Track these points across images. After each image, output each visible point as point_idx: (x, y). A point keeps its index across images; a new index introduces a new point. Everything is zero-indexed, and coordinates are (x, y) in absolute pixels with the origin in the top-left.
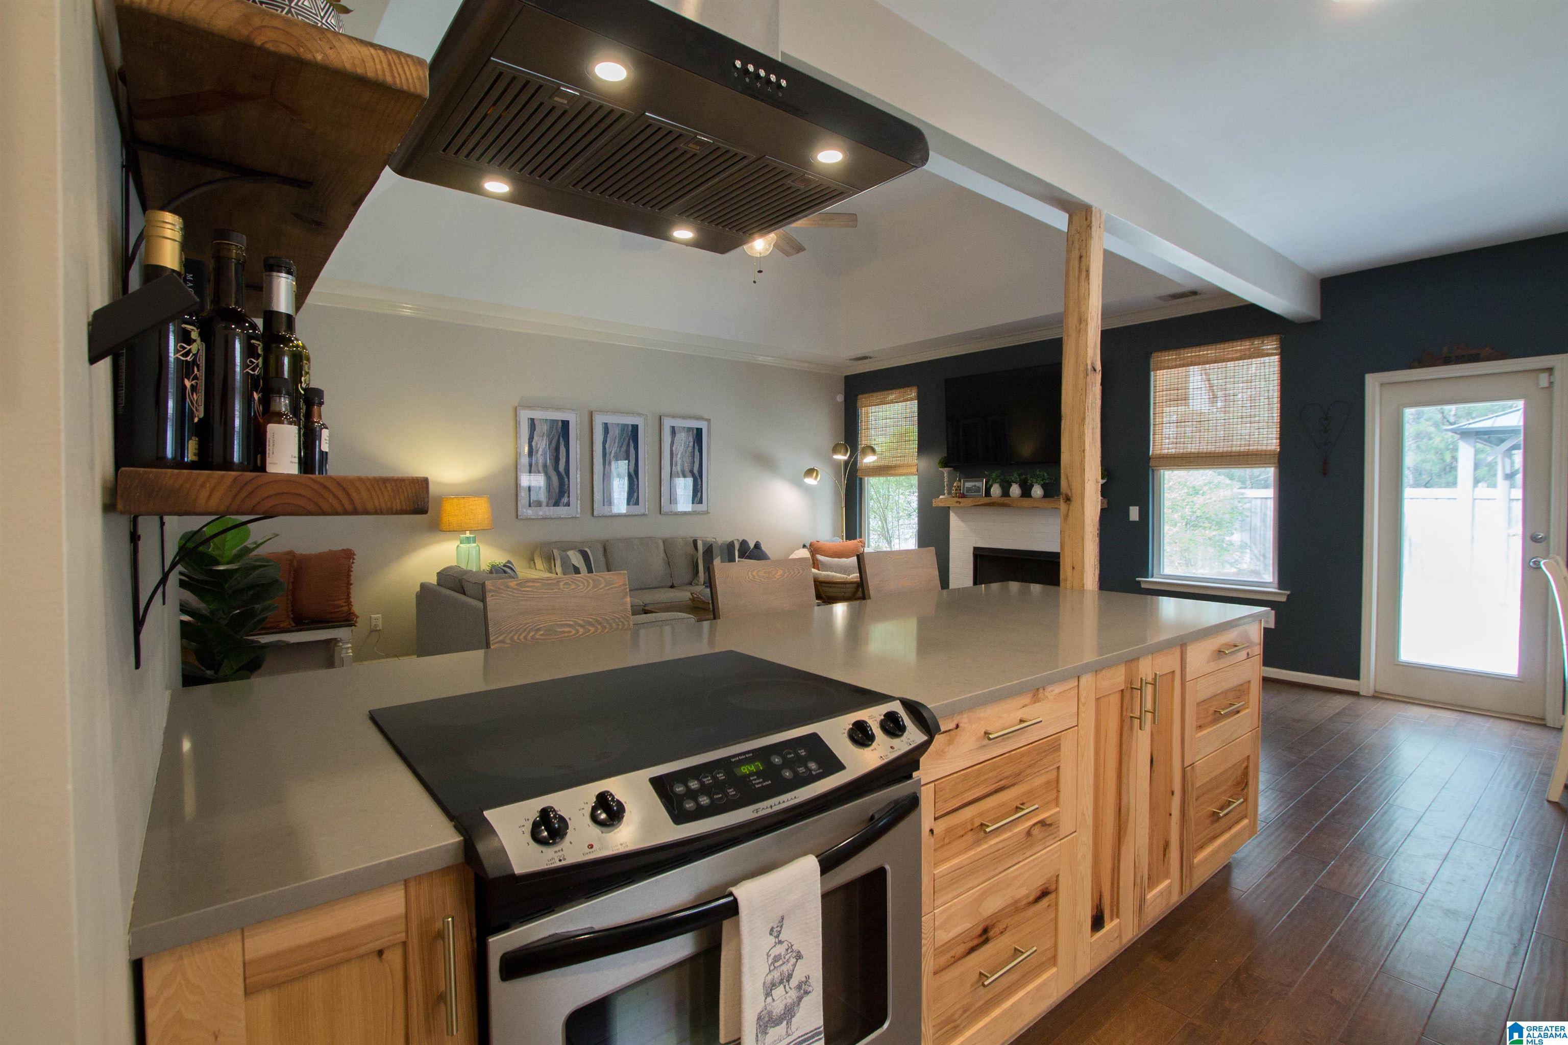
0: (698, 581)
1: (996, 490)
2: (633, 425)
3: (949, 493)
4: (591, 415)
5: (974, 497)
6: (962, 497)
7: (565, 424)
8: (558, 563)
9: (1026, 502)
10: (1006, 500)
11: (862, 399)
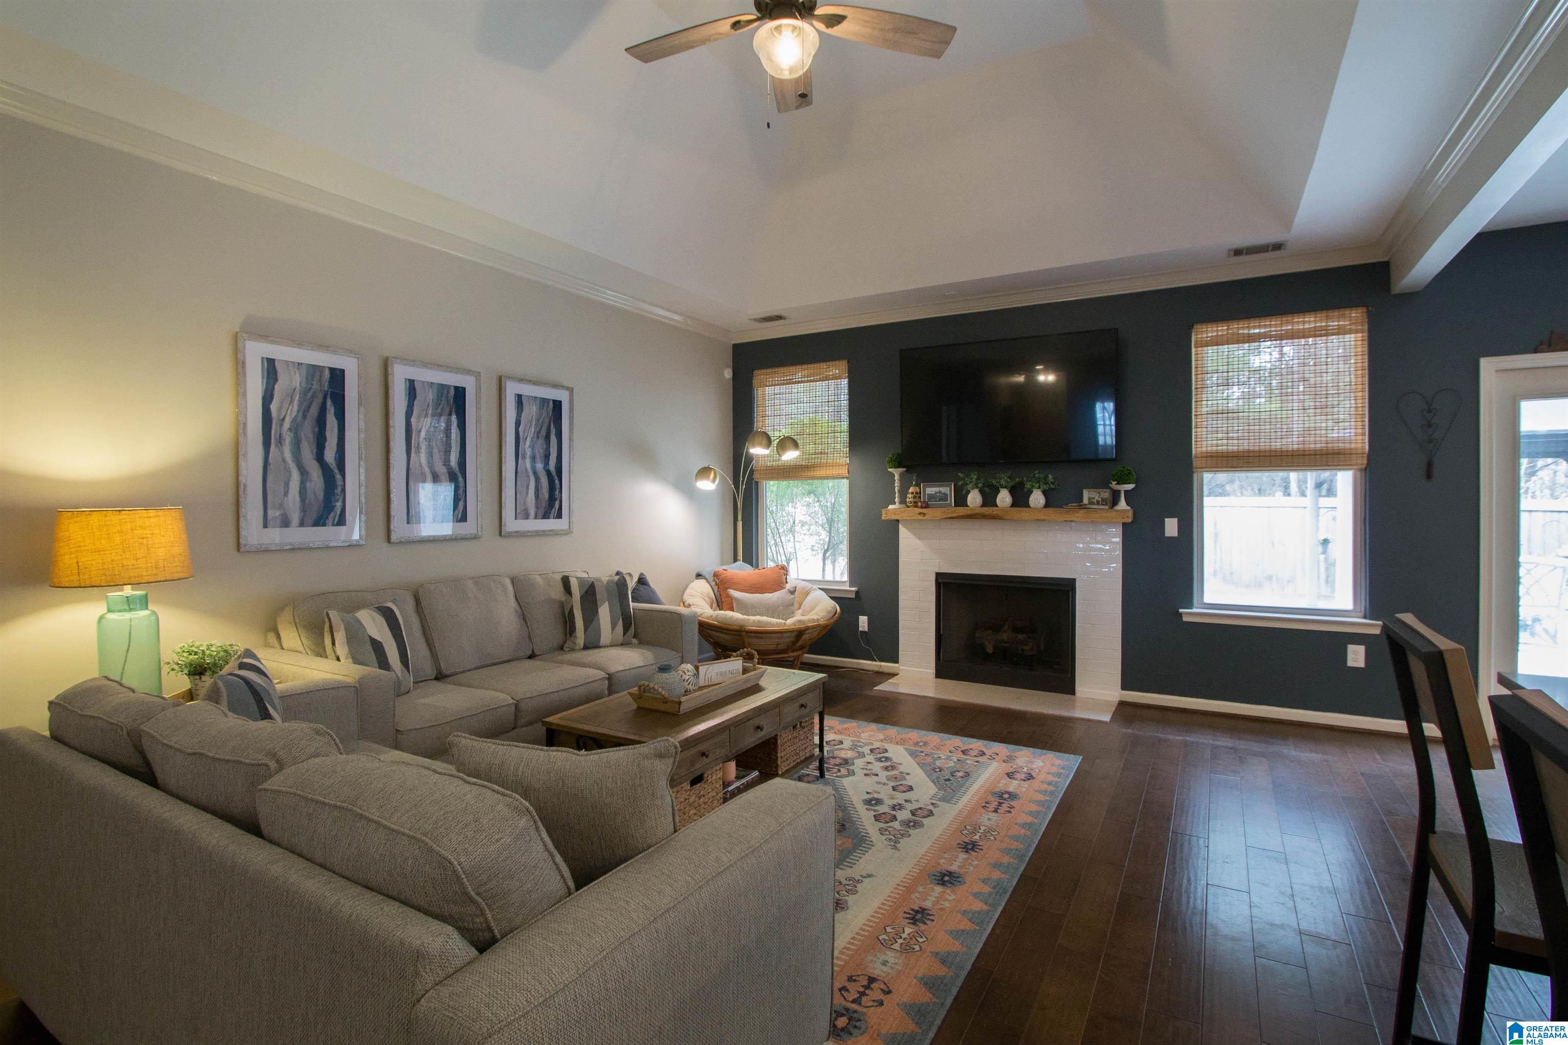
0: (575, 643)
1: (974, 498)
2: (456, 388)
3: (903, 501)
4: (386, 365)
5: (941, 506)
6: (926, 508)
7: (337, 376)
8: (340, 636)
9: (1023, 513)
10: (988, 510)
11: (760, 376)
